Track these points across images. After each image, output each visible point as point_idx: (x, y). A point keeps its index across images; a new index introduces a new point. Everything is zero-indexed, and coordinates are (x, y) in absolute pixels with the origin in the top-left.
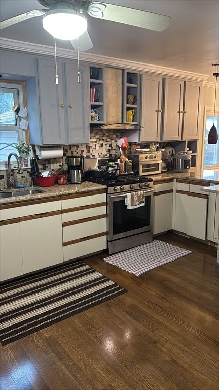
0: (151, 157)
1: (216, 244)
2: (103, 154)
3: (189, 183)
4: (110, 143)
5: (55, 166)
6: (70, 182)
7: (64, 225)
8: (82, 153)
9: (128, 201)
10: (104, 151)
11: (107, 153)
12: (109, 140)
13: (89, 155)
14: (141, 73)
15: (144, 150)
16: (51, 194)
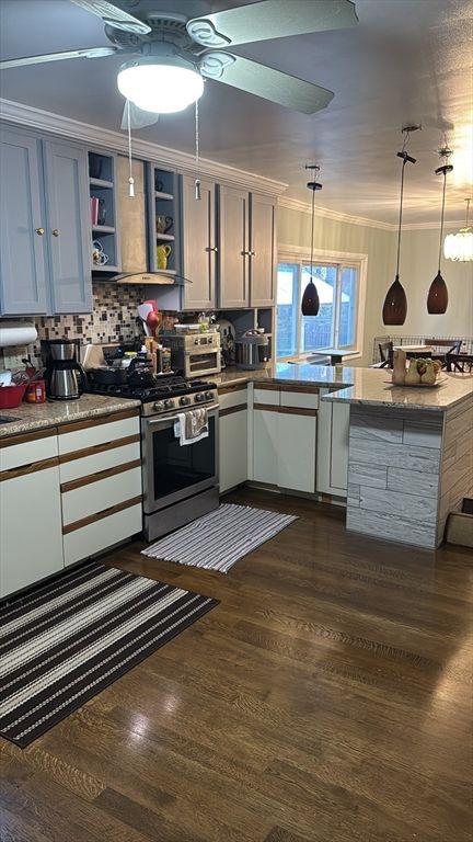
0: (204, 341)
1: (344, 499)
2: (107, 335)
3: (280, 389)
4: (119, 311)
5: (15, 362)
6: (53, 395)
7: (65, 488)
8: (66, 333)
9: (180, 430)
10: (108, 329)
11: (114, 334)
12: (117, 304)
13: (80, 336)
14: (179, 172)
15: (192, 326)
16: (38, 423)
